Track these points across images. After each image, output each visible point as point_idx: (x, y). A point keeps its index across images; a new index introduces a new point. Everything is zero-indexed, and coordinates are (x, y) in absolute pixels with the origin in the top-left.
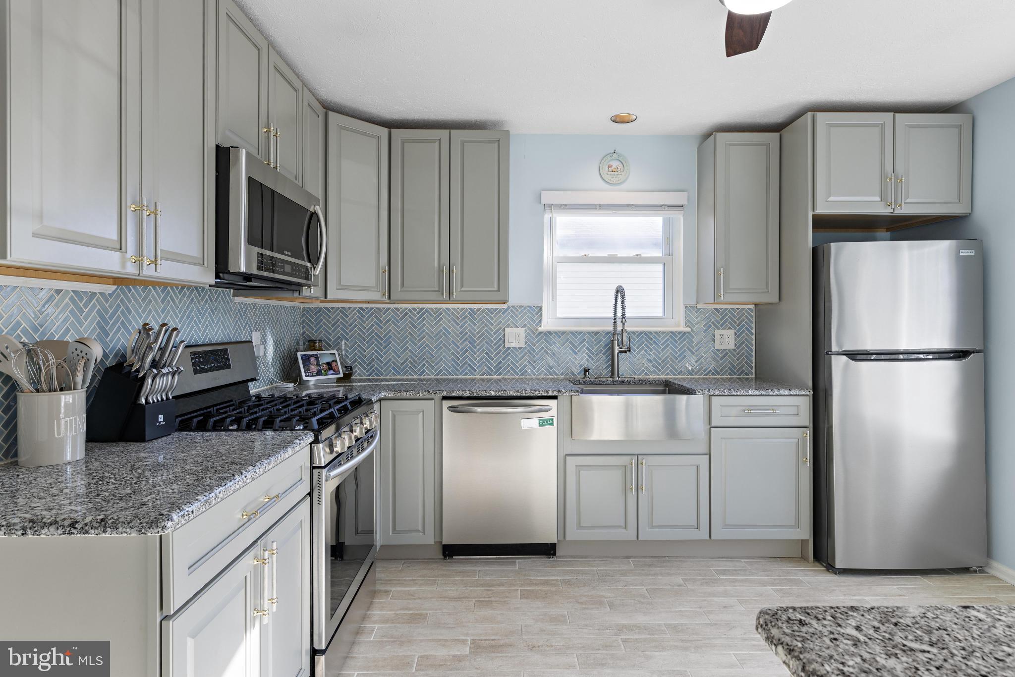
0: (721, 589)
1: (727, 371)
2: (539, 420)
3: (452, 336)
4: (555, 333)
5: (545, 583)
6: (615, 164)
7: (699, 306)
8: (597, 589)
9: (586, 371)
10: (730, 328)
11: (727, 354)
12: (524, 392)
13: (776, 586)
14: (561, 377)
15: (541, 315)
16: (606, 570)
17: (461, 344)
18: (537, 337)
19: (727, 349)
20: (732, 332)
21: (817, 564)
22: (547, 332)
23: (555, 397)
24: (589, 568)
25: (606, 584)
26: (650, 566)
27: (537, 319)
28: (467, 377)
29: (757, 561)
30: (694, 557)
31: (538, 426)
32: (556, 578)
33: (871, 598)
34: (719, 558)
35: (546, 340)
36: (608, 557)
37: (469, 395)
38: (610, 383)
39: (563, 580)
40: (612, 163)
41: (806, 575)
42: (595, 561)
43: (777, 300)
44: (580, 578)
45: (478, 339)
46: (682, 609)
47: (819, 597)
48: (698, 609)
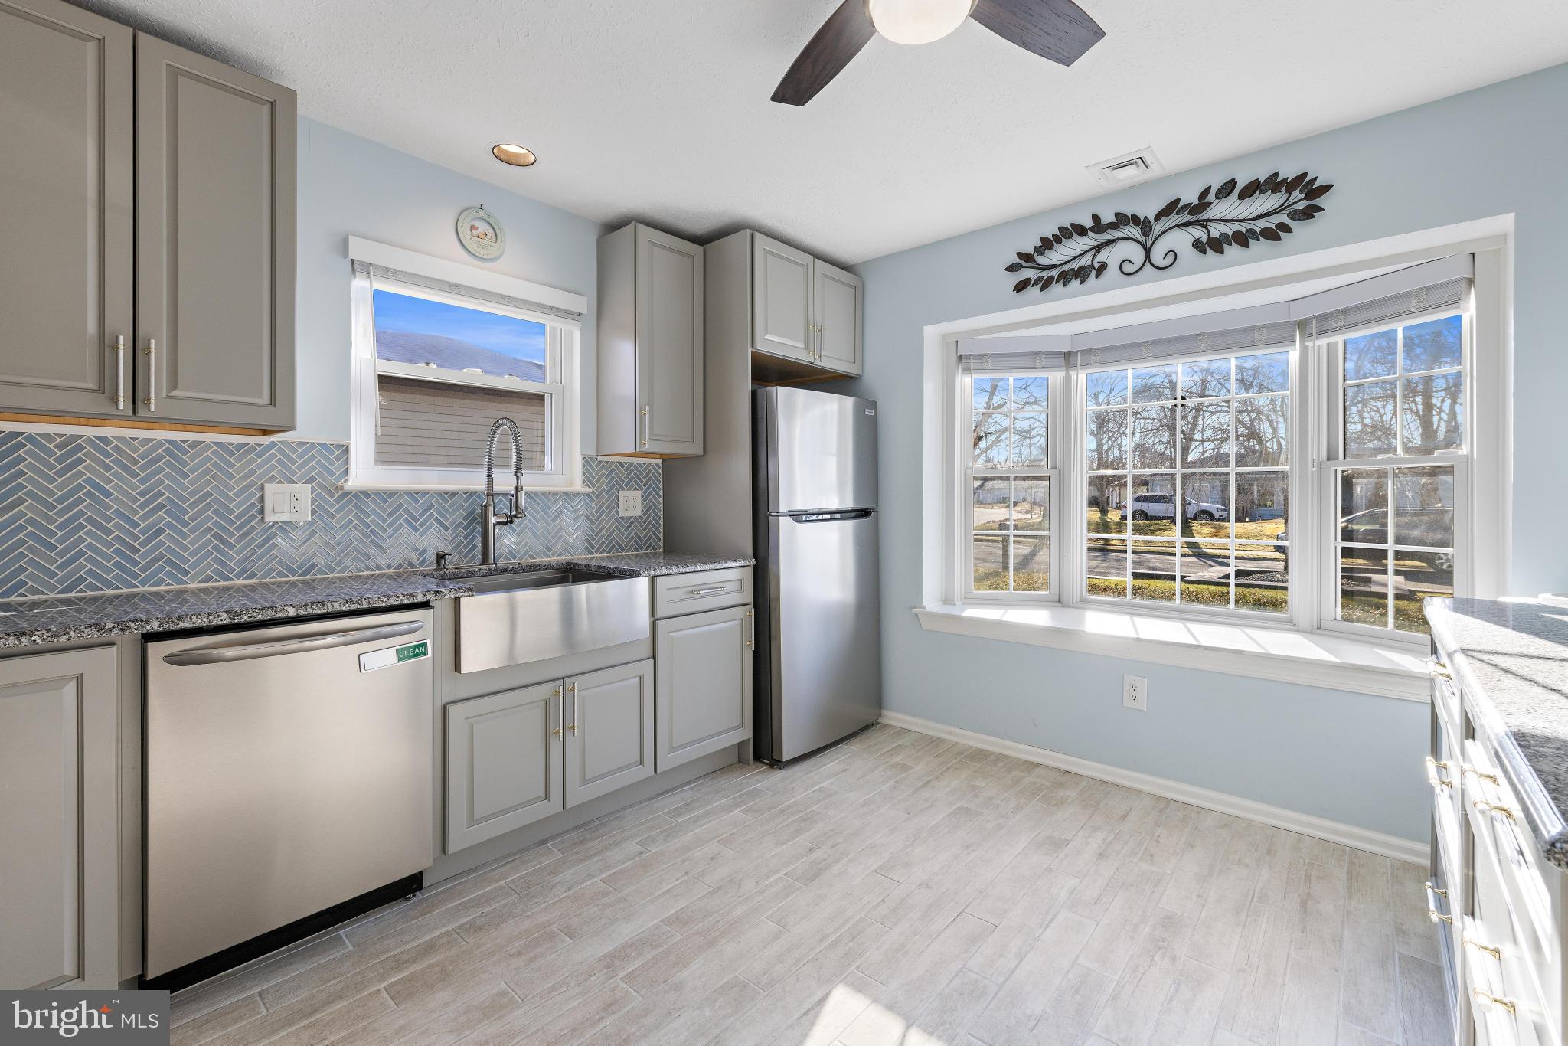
0: (690, 836)
1: (633, 545)
2: (398, 651)
3: (117, 500)
4: (377, 493)
5: (430, 948)
6: (482, 227)
7: (600, 458)
8: (528, 916)
9: (440, 557)
10: (636, 489)
11: (632, 522)
12: (364, 601)
13: (741, 806)
14: (388, 571)
15: (347, 461)
16: (521, 877)
17: (144, 518)
18: (338, 501)
19: (632, 517)
20: (639, 493)
21: (758, 764)
22: (360, 492)
23: (425, 605)
24: (493, 886)
25: (536, 900)
26: (582, 842)
27: (337, 469)
28: (162, 588)
29: (701, 784)
30: (630, 806)
31: (395, 661)
32: (444, 930)
33: (827, 782)
34: (659, 795)
35: (356, 506)
36: (513, 854)
37: (227, 622)
38: (485, 574)
39: (460, 927)
40: (477, 224)
41: (758, 781)
42: (493, 870)
43: (702, 454)
44: (488, 909)
45: (193, 506)
46: (669, 887)
47: (788, 801)
48: (686, 878)
